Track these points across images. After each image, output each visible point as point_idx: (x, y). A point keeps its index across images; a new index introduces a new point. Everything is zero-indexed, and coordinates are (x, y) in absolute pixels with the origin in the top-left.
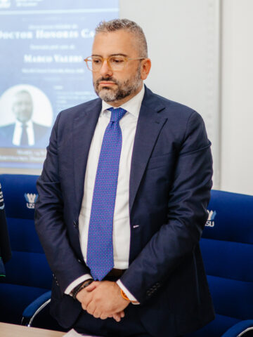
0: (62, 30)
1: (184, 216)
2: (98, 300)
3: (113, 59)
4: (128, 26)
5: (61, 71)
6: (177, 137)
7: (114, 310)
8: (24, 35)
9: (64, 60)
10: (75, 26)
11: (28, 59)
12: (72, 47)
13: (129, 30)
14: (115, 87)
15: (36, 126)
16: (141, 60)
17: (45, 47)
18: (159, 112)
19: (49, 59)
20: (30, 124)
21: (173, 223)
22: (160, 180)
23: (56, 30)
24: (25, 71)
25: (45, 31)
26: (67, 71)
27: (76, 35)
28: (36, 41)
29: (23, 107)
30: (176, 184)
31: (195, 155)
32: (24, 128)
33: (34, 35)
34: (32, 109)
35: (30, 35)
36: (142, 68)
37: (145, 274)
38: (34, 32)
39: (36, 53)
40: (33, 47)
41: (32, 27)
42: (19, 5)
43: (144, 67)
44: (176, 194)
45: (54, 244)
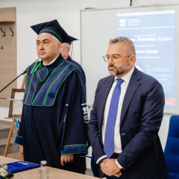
1: (145, 130)
2: (106, 167)
3: (114, 57)
4: (122, 40)
5: (148, 58)
6: (143, 93)
7: (113, 172)
9: (150, 52)
10: (155, 35)
12: (154, 46)
13: (122, 42)
14: (115, 70)
16: (129, 56)
17: (141, 46)
18: (138, 80)
19: (143, 52)
21: (140, 133)
22: (135, 113)
23: (146, 37)
25: (142, 37)
26: (152, 57)
27: (155, 39)
28: (137, 43)
30: (143, 114)
31: (152, 101)
33: (136, 40)
36: (130, 60)
37: (126, 157)
38: (136, 38)
41: (135, 36)
42: (129, 25)
43: (131, 59)
44: (143, 119)
45: (94, 141)
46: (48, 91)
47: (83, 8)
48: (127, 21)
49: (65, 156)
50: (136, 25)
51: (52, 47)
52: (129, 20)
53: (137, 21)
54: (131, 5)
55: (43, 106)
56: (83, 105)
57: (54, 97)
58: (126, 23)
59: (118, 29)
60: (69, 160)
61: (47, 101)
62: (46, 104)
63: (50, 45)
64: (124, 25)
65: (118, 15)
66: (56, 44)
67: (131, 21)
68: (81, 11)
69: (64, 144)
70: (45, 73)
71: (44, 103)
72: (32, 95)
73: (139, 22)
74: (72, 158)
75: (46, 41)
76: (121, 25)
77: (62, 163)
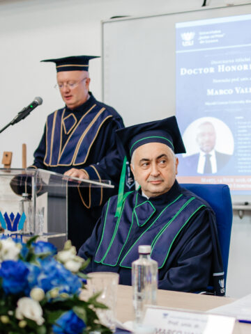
0: (242, 64)
8: (206, 70)
9: (244, 91)
11: (210, 92)
15: (218, 155)
19: (230, 92)
20: (212, 153)
23: (236, 64)
24: (207, 104)
28: (217, 75)
29: (206, 138)
33: (216, 69)
34: (215, 139)
35: (212, 70)
38: (216, 67)
39: (217, 87)
40: (215, 81)
41: (214, 62)
42: (201, 42)
47: (107, 17)
48: (197, 36)
50: (217, 41)
52: (201, 33)
53: (218, 34)
54: (204, 5)
58: (196, 39)
59: (178, 52)
64: (191, 44)
65: (178, 25)
67: (203, 36)
68: (103, 23)
73: (222, 36)
76: (184, 44)
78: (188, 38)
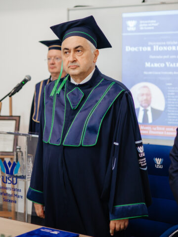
0: (172, 45)
8: (145, 49)
11: (148, 65)
15: (153, 110)
19: (163, 65)
20: (149, 109)
23: (167, 46)
24: (145, 73)
28: (153, 52)
29: (145, 97)
32: (146, 111)
33: (152, 49)
34: (151, 98)
35: (149, 49)
38: (152, 47)
39: (153, 61)
40: (151, 57)
41: (150, 43)
42: (142, 28)
46: (86, 124)
47: (72, 6)
48: (138, 24)
49: (117, 222)
50: (153, 28)
51: (87, 57)
52: (141, 22)
53: (154, 23)
54: (144, 1)
55: (81, 146)
56: (137, 142)
57: (96, 132)
58: (137, 26)
59: (124, 34)
60: (122, 227)
61: (85, 138)
62: (85, 143)
63: (85, 54)
64: (134, 29)
65: (125, 15)
66: (93, 52)
67: (143, 24)
68: (69, 10)
69: (115, 204)
70: (78, 96)
71: (82, 142)
72: (60, 129)
73: (157, 25)
74: (126, 224)
75: (78, 49)
76: (129, 29)
77: (111, 232)
78: (131, 25)
